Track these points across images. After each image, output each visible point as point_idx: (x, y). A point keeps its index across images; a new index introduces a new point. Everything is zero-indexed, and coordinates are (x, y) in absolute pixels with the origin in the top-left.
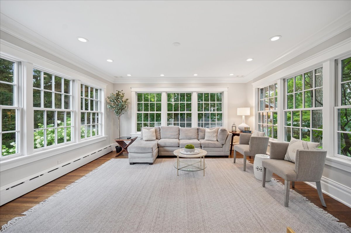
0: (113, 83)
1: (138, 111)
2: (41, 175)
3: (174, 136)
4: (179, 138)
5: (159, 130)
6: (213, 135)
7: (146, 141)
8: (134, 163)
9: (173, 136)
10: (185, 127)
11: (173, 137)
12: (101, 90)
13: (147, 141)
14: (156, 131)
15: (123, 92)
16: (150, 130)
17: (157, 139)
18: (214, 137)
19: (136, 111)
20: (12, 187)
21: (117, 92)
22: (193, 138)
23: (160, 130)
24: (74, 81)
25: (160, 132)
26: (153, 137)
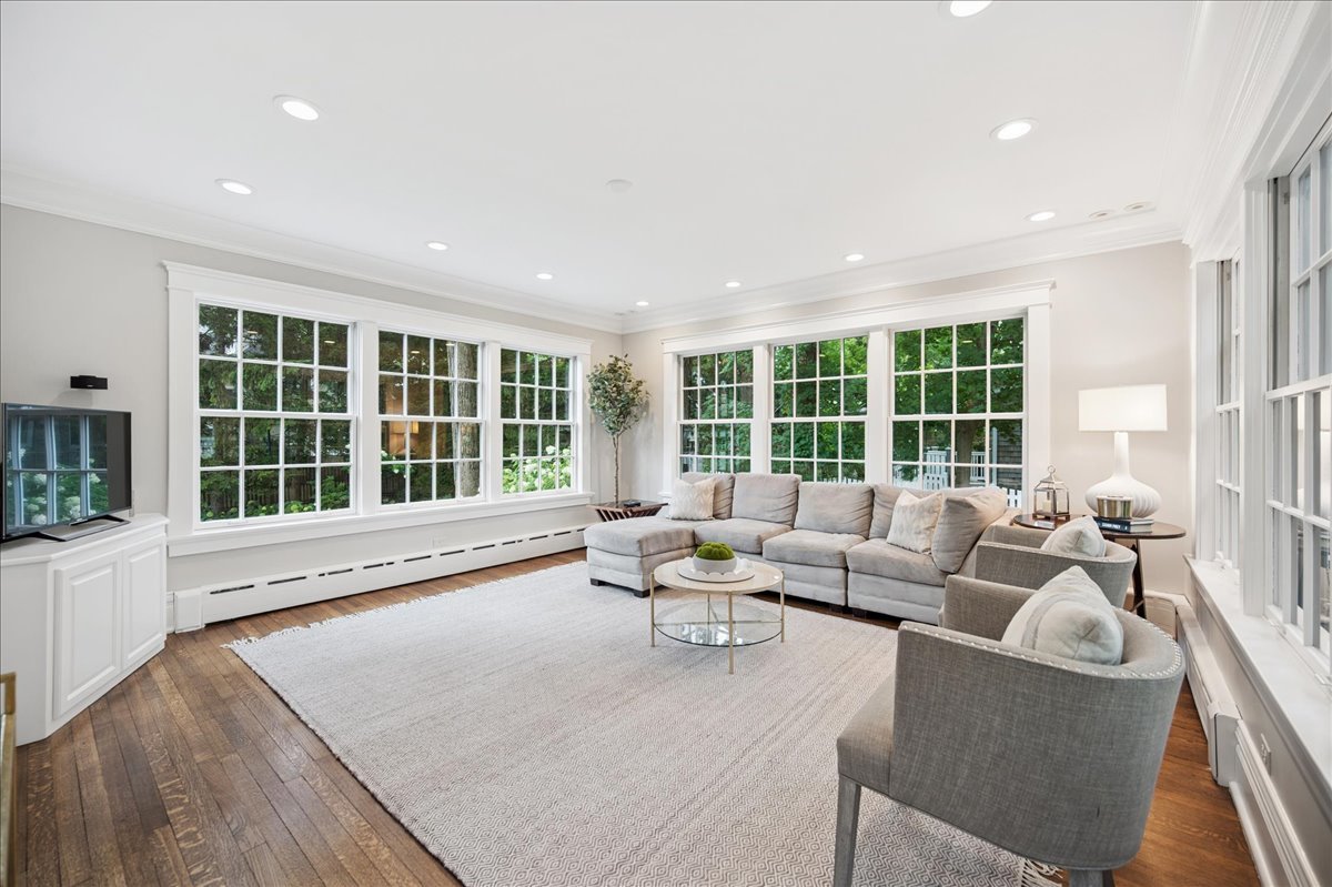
0: (620, 332)
1: (685, 418)
2: (388, 564)
3: (774, 514)
4: (794, 520)
5: (729, 485)
6: (915, 525)
7: (673, 519)
8: (601, 583)
9: (769, 511)
10: (812, 480)
11: (771, 515)
12: (575, 358)
13: (679, 519)
14: (717, 492)
15: (628, 360)
16: (697, 484)
17: (716, 516)
18: (920, 533)
19: (679, 419)
20: (330, 574)
21: (612, 361)
22: (843, 527)
23: (733, 487)
24: (484, 344)
25: (732, 492)
26: (699, 510)
